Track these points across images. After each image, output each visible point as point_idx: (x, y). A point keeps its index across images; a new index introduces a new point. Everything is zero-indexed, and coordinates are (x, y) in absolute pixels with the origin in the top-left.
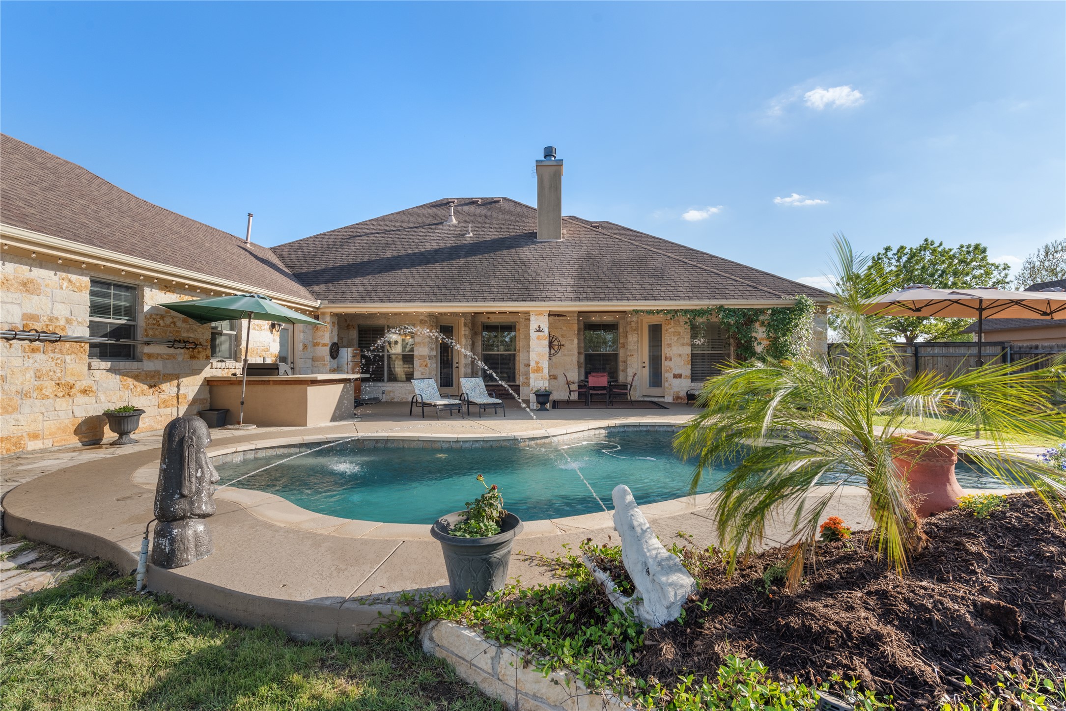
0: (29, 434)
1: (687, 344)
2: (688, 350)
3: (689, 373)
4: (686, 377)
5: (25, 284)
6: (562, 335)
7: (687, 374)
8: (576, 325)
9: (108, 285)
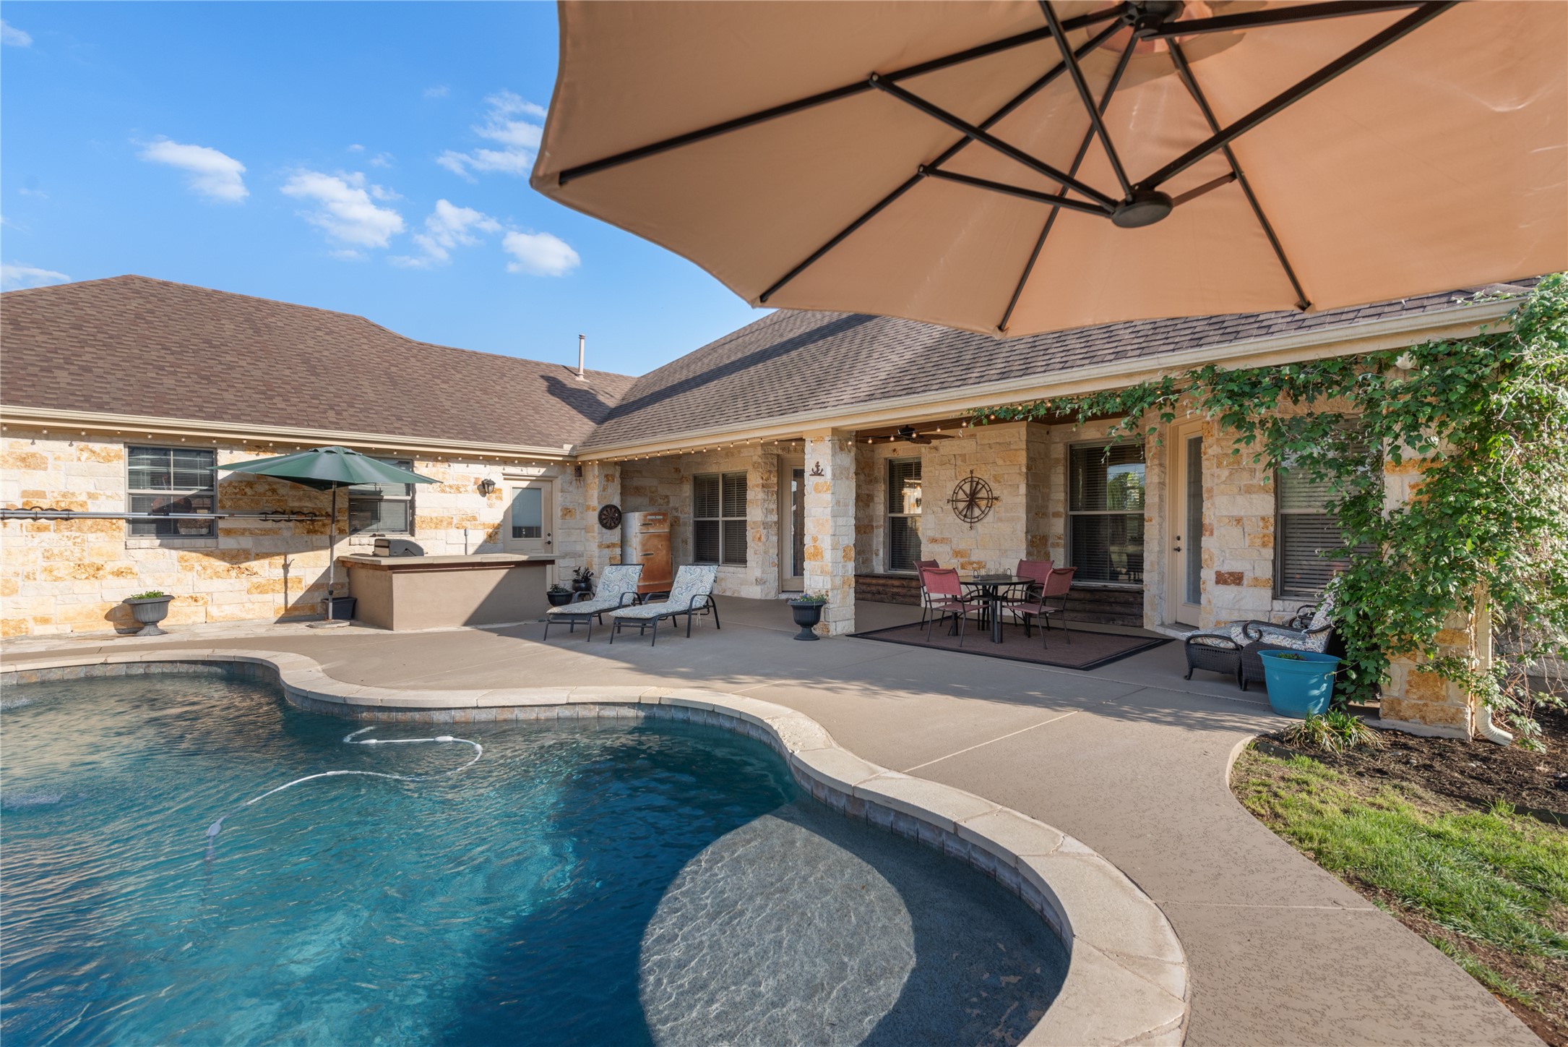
0: (35, 619)
1: (1264, 489)
2: (1265, 505)
3: (1265, 570)
4: (1256, 582)
5: (23, 460)
6: (995, 477)
7: (1258, 573)
8: (1024, 453)
9: (165, 451)
